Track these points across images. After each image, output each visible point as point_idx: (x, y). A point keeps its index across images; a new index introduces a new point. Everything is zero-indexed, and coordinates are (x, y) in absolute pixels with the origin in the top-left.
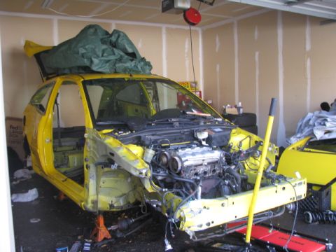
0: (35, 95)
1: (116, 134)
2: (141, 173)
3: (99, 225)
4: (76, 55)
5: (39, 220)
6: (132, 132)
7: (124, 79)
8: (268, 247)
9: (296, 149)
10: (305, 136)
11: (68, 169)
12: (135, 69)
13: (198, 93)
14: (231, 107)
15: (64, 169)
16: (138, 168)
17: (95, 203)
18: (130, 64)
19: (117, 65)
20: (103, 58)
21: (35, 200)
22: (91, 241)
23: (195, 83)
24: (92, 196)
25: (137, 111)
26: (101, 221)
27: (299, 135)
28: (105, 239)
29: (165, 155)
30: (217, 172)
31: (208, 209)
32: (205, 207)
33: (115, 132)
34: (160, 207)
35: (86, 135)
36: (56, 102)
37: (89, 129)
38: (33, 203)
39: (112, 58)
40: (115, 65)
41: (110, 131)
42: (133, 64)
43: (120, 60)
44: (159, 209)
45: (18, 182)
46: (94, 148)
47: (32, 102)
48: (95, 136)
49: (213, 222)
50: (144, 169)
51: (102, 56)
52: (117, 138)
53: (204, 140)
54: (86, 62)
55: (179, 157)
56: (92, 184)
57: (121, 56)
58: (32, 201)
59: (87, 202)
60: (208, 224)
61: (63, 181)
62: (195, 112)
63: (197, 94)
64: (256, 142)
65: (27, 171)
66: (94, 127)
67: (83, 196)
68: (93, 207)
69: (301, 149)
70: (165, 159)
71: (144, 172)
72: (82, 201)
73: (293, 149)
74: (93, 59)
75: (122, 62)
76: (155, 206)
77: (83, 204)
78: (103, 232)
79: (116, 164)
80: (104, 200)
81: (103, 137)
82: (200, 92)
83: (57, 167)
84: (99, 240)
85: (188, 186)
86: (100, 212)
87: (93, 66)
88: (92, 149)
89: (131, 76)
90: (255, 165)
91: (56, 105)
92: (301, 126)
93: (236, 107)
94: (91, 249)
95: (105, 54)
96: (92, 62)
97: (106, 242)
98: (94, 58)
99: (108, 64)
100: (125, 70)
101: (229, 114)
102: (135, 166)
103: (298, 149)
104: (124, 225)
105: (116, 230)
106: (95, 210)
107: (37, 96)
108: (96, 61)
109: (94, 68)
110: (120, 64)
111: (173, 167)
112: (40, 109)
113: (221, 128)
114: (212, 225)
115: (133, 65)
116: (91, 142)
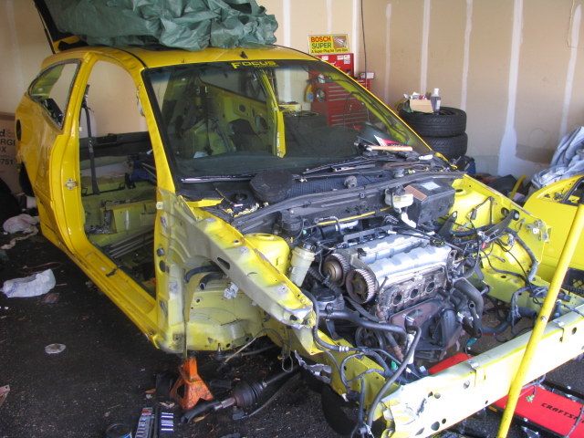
0: (37, 80)
1: (230, 211)
2: (294, 318)
3: (188, 374)
4: (125, 11)
5: (63, 347)
6: (262, 205)
7: (229, 63)
8: (525, 429)
9: (552, 196)
10: (573, 174)
11: (114, 237)
12: (252, 40)
13: (349, 57)
14: (421, 98)
15: (104, 239)
16: (288, 307)
17: (181, 338)
18: (240, 31)
19: (214, 33)
20: (184, 19)
21: (51, 291)
22: (172, 405)
23: (344, 38)
24: (174, 324)
25: (243, 108)
26: (193, 367)
27: (561, 171)
28: (201, 402)
29: (336, 261)
30: (436, 286)
31: (437, 397)
32: (431, 394)
33: (225, 204)
34: (328, 375)
35: (159, 205)
36: (84, 105)
37: (166, 192)
38: (47, 300)
39: (204, 17)
40: (209, 32)
41: (214, 202)
42: (246, 29)
43: (220, 20)
44: (326, 379)
45: (13, 243)
46: (178, 234)
47: (31, 93)
48: (180, 210)
49: (444, 421)
50: (300, 309)
51: (183, 14)
52: (231, 221)
53: (403, 209)
54: (149, 28)
55: (368, 270)
56: (174, 301)
57: (222, 12)
58: (43, 296)
59: (164, 335)
60: (436, 426)
61: (108, 275)
62: (383, 145)
63: (346, 59)
64: (503, 210)
65: (28, 218)
66: (178, 190)
67: (154, 321)
68: (178, 346)
69: (563, 199)
70: (336, 271)
71: (301, 315)
72: (154, 333)
73: (547, 196)
74: (165, 22)
75: (224, 27)
76: (317, 373)
77: (154, 338)
78: (197, 390)
79: (233, 287)
80: (198, 331)
81: (199, 215)
82: (352, 55)
83: (90, 232)
84: (190, 405)
85: (391, 338)
86: (190, 352)
87: (164, 36)
88: (173, 236)
89: (243, 55)
90: (504, 261)
91: (83, 110)
92: (564, 151)
93: (429, 96)
94: (175, 426)
95: (188, 9)
96: (161, 27)
97: (204, 408)
98: (166, 18)
99: (195, 32)
100: (230, 43)
101: (415, 112)
102: (280, 302)
103: (557, 197)
104: (248, 396)
105: (231, 407)
106: (182, 351)
107: (40, 82)
108: (169, 25)
109: (167, 41)
110: (222, 31)
111: (354, 289)
112: (49, 108)
113: (437, 181)
114: (442, 427)
115: (246, 32)
116: (172, 219)
